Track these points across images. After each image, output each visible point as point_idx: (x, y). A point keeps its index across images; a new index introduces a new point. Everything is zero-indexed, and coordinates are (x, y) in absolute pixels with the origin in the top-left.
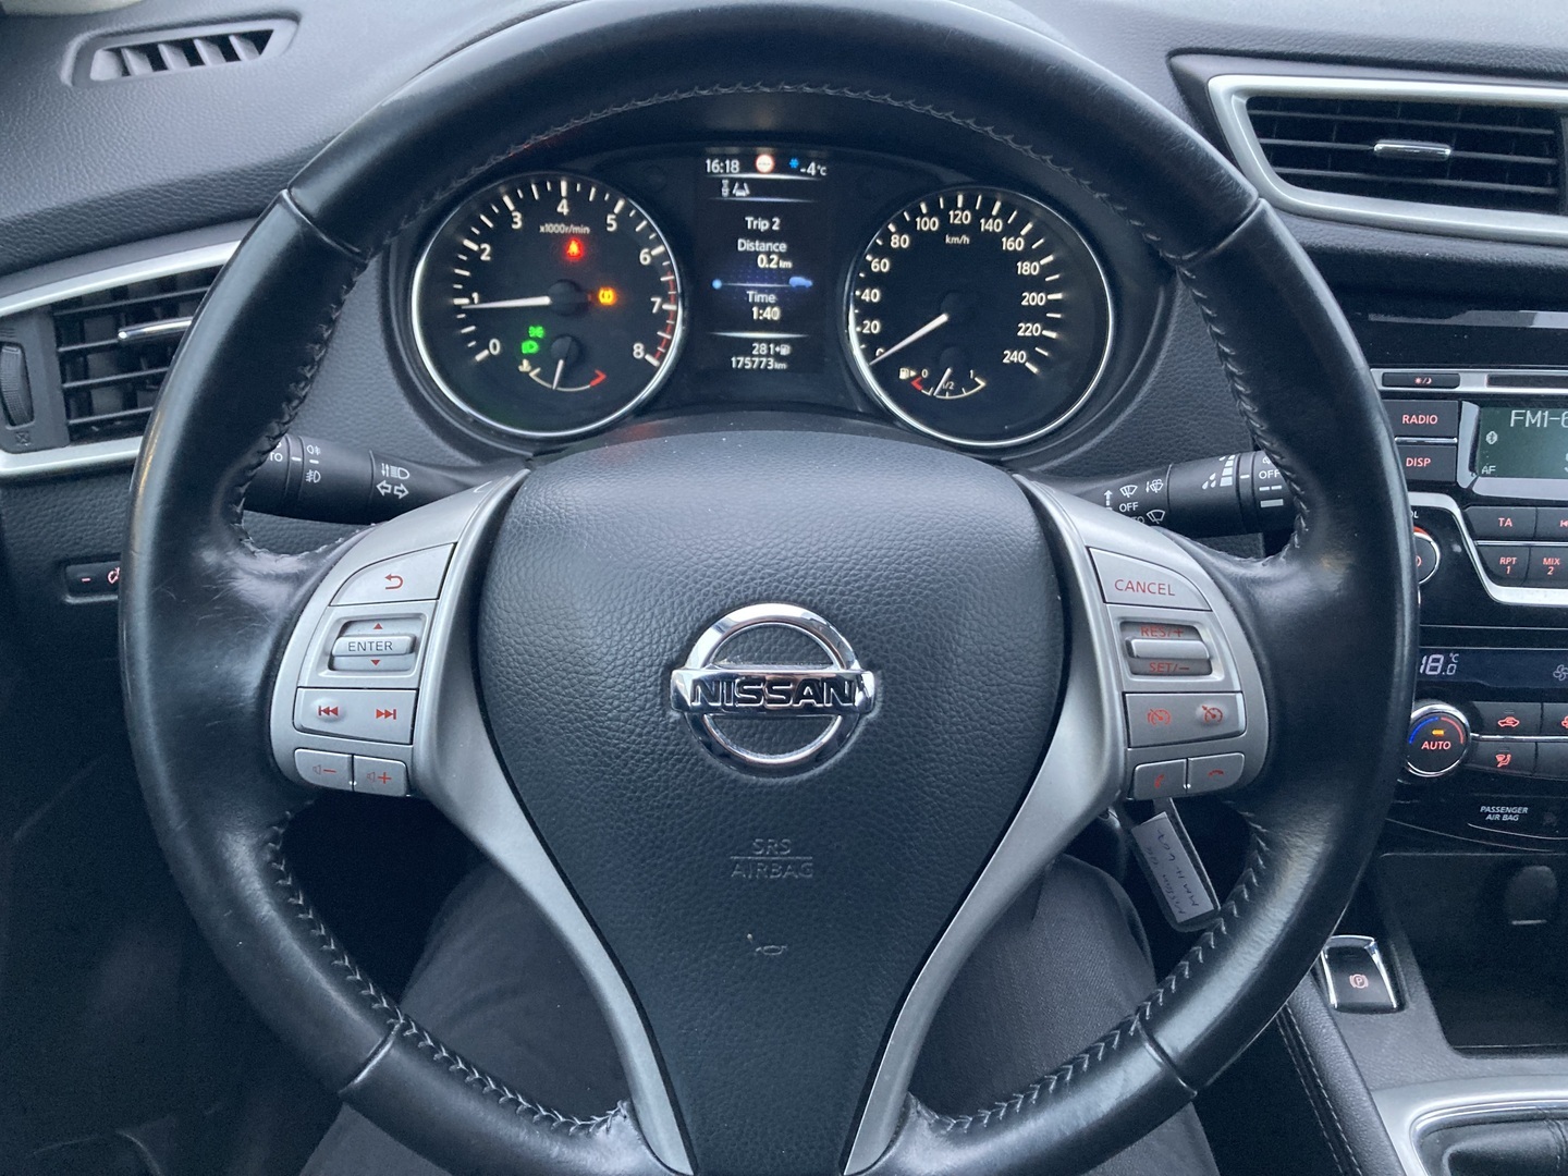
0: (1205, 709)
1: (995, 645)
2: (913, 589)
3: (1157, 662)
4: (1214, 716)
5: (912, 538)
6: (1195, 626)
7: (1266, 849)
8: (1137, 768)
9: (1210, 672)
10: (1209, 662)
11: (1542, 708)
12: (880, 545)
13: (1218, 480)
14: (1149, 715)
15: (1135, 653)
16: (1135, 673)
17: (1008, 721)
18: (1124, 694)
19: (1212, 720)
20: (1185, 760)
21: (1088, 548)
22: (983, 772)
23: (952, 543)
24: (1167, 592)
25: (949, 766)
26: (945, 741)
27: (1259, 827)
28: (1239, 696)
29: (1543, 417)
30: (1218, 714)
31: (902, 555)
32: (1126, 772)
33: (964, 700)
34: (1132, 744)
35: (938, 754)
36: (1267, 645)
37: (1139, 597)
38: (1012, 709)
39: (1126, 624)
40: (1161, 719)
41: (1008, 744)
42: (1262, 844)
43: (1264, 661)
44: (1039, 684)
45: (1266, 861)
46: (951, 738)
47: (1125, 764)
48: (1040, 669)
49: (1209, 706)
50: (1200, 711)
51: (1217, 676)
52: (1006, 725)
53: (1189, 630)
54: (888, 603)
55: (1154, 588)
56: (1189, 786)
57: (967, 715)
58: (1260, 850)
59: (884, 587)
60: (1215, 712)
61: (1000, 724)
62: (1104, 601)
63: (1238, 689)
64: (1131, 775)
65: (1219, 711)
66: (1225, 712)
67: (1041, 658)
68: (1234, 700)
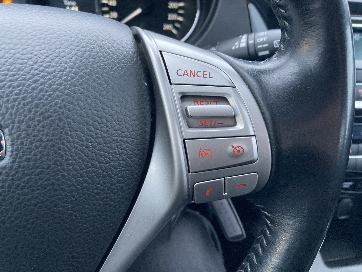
0: (233, 147)
1: (98, 111)
2: (32, 71)
3: (204, 120)
4: (239, 151)
5: (35, 38)
6: (225, 96)
7: (270, 225)
8: (195, 185)
9: (235, 124)
10: (234, 117)
11: (358, 146)
12: (9, 42)
13: (239, 44)
14: (200, 152)
15: (189, 114)
16: (190, 127)
17: (113, 161)
18: (184, 140)
19: (237, 153)
20: (223, 179)
21: (161, 52)
22: (98, 194)
23: (66, 43)
24: (208, 76)
25: (70, 192)
26: (63, 176)
27: (266, 213)
28: (253, 138)
29: (357, 37)
30: (241, 150)
31: (26, 49)
32: (188, 187)
33: (76, 148)
34: (191, 171)
35: (59, 185)
36: (269, 106)
37: (192, 80)
38: (115, 153)
39: (184, 97)
40: (207, 154)
41: (115, 175)
42: (268, 222)
43: (268, 116)
44: (134, 137)
45: (271, 232)
46: (69, 174)
47: (188, 183)
48: (134, 128)
49: (235, 145)
50: (230, 149)
51: (240, 126)
52: (112, 163)
53: (222, 99)
54: (11, 81)
55: (200, 74)
56: (226, 194)
57: (80, 158)
58: (268, 226)
59: (8, 70)
60: (239, 149)
61: (107, 163)
62: (171, 83)
63: (253, 134)
64: (191, 190)
65: (242, 148)
66: (245, 148)
67: (135, 120)
68: (251, 141)
